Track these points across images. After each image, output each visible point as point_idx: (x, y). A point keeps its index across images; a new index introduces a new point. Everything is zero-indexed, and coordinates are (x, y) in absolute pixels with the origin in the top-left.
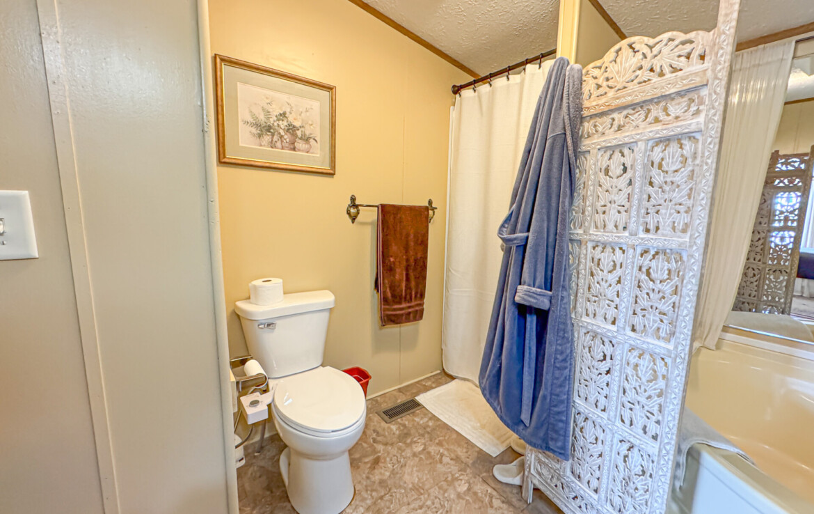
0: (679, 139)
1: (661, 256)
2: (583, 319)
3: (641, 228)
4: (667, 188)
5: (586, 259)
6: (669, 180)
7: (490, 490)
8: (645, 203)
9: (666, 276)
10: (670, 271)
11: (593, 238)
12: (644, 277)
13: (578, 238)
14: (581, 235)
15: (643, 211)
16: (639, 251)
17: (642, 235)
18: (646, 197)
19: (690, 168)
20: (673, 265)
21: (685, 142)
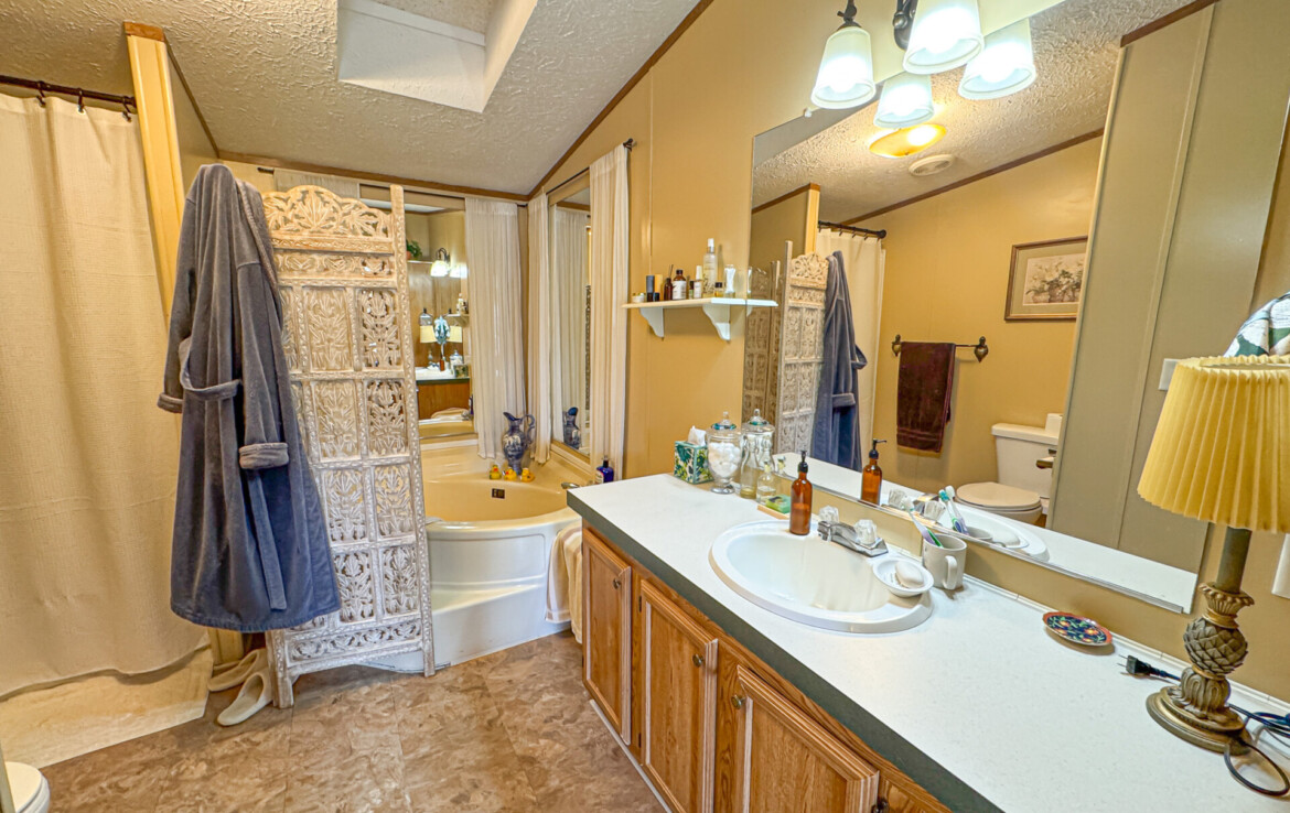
0: (380, 291)
1: (385, 386)
2: (322, 461)
3: (364, 364)
4: (379, 330)
5: (312, 400)
6: (379, 323)
7: (238, 739)
8: (362, 341)
9: (392, 401)
10: (393, 396)
11: (315, 377)
12: (375, 405)
13: (297, 379)
14: (300, 375)
15: (362, 349)
16: (366, 384)
17: (365, 370)
18: (362, 336)
19: (393, 316)
20: (396, 391)
21: (386, 294)
